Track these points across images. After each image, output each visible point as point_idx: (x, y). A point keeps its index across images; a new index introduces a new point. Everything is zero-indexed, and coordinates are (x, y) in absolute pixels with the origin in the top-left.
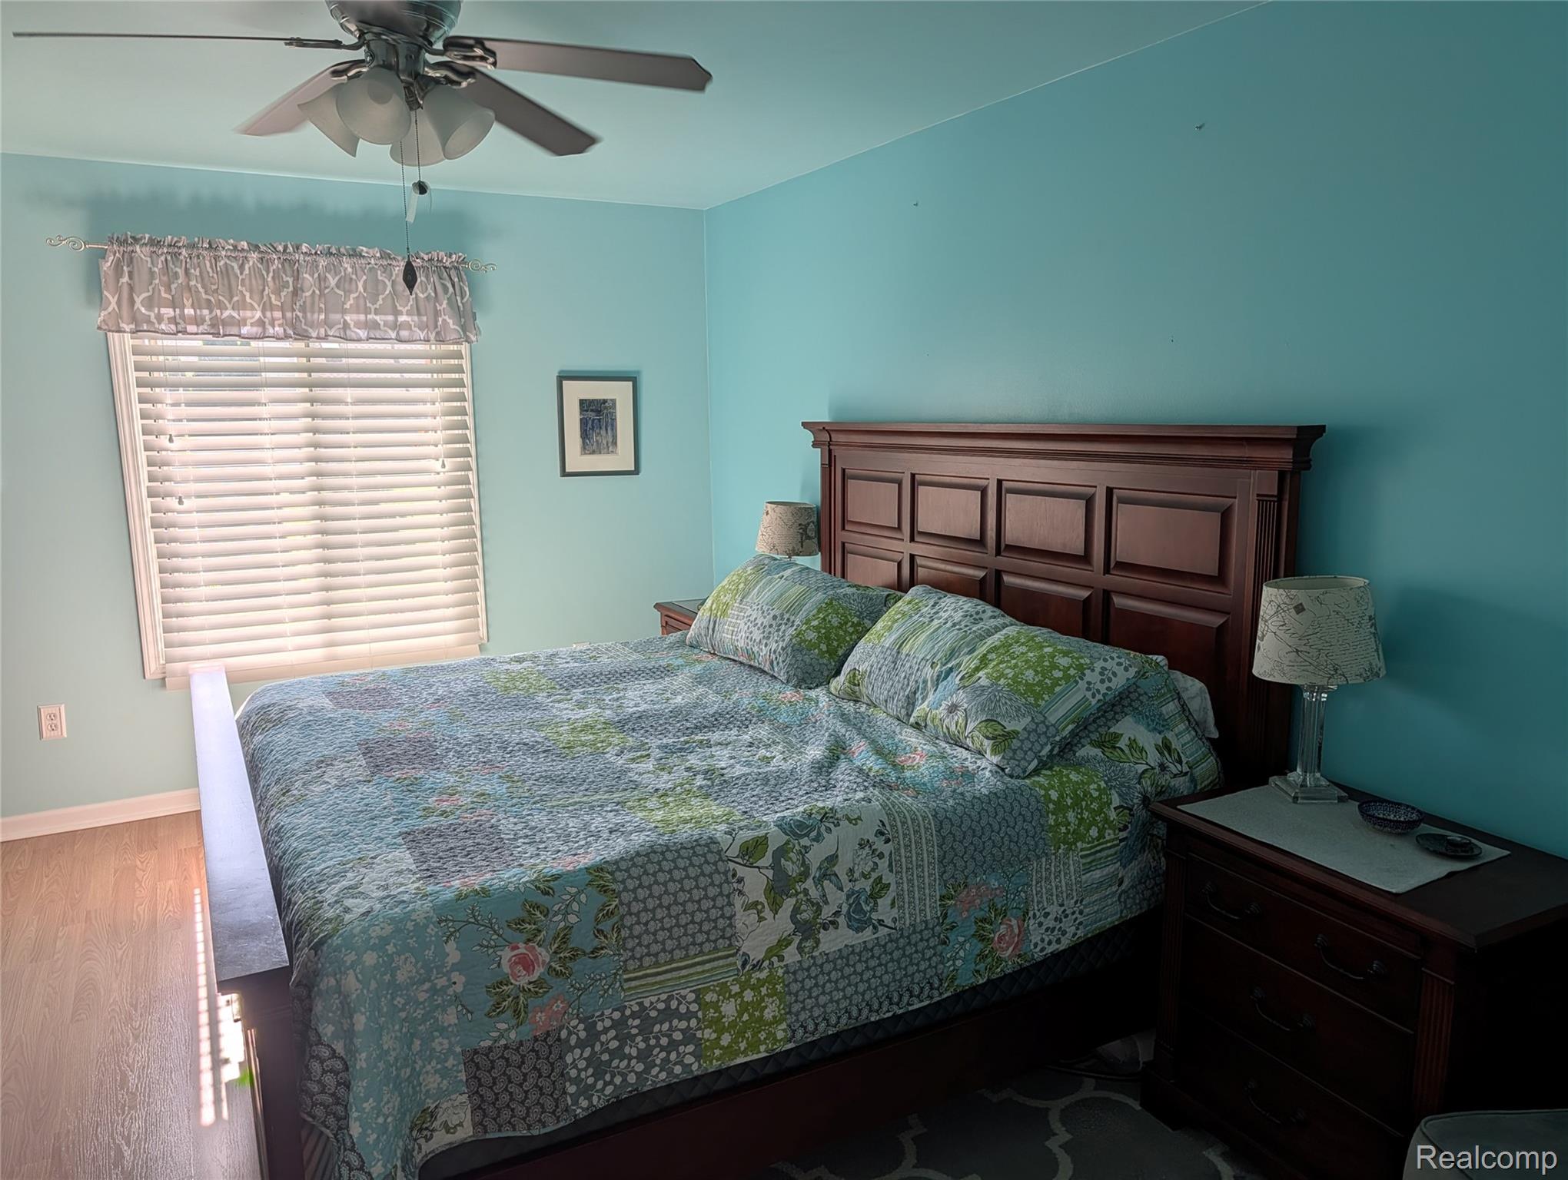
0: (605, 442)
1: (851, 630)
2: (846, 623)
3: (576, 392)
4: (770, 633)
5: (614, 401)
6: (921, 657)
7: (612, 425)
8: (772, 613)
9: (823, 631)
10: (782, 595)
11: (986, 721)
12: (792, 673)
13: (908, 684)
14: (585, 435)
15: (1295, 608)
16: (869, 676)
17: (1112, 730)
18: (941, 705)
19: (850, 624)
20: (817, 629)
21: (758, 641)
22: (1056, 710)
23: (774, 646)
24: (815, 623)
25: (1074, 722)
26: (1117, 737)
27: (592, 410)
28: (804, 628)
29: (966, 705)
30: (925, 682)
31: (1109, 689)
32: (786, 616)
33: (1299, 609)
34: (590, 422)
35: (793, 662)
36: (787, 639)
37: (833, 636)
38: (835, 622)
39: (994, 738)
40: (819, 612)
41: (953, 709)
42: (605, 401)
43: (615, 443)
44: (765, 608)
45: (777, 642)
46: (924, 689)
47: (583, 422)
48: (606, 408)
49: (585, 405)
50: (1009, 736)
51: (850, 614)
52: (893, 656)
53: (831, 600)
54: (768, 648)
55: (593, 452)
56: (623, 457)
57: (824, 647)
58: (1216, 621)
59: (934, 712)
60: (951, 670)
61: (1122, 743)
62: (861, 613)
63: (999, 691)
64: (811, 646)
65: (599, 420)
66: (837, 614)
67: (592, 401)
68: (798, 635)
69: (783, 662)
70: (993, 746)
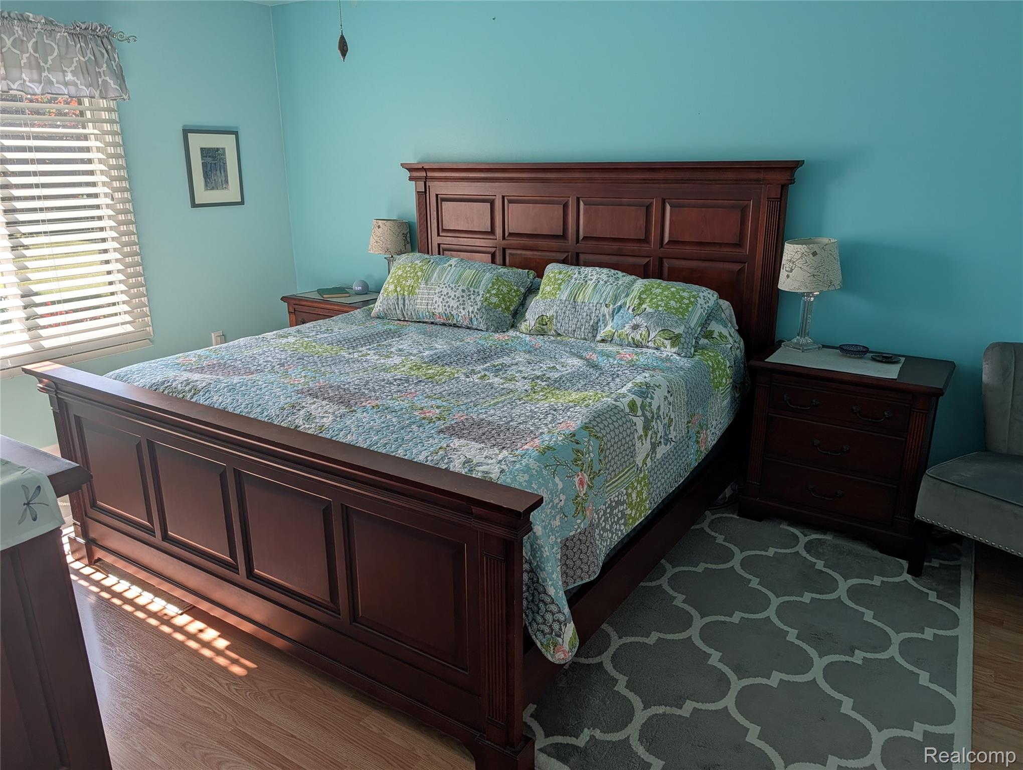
0: (220, 181)
1: (514, 294)
2: (511, 290)
3: (197, 142)
4: (464, 301)
5: (224, 149)
6: (595, 302)
7: (223, 167)
8: (460, 288)
9: (501, 296)
10: (460, 277)
11: (662, 330)
12: (490, 324)
13: (591, 319)
14: (206, 175)
15: (812, 254)
16: (556, 318)
17: (708, 329)
18: (625, 327)
19: (513, 291)
20: (496, 295)
21: (455, 307)
22: (693, 321)
23: (471, 309)
24: (494, 292)
25: (700, 326)
26: (712, 332)
27: (210, 156)
28: (488, 295)
29: (645, 324)
30: (604, 316)
31: (708, 307)
32: (472, 289)
33: (814, 254)
34: (209, 165)
35: (489, 317)
36: (479, 304)
37: (506, 299)
38: (505, 290)
39: (670, 339)
40: (493, 284)
41: (635, 327)
42: (218, 149)
43: (227, 181)
44: (453, 286)
45: (472, 306)
46: (604, 320)
47: (204, 165)
48: (219, 154)
49: (206, 152)
50: (678, 336)
51: (511, 284)
52: (572, 304)
53: (497, 276)
54: (466, 311)
55: (213, 189)
56: (231, 193)
57: (503, 306)
58: (736, 267)
59: (619, 331)
60: (621, 307)
61: (715, 335)
62: (517, 284)
63: (662, 314)
64: (496, 306)
65: (215, 164)
66: (505, 285)
67: (209, 149)
68: (486, 301)
69: (481, 318)
70: (671, 343)
